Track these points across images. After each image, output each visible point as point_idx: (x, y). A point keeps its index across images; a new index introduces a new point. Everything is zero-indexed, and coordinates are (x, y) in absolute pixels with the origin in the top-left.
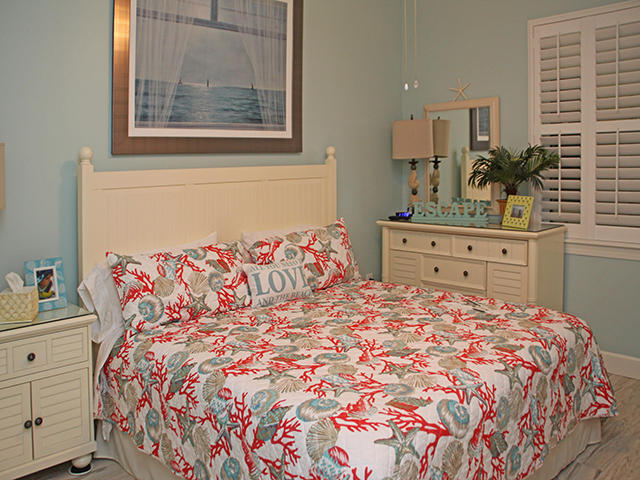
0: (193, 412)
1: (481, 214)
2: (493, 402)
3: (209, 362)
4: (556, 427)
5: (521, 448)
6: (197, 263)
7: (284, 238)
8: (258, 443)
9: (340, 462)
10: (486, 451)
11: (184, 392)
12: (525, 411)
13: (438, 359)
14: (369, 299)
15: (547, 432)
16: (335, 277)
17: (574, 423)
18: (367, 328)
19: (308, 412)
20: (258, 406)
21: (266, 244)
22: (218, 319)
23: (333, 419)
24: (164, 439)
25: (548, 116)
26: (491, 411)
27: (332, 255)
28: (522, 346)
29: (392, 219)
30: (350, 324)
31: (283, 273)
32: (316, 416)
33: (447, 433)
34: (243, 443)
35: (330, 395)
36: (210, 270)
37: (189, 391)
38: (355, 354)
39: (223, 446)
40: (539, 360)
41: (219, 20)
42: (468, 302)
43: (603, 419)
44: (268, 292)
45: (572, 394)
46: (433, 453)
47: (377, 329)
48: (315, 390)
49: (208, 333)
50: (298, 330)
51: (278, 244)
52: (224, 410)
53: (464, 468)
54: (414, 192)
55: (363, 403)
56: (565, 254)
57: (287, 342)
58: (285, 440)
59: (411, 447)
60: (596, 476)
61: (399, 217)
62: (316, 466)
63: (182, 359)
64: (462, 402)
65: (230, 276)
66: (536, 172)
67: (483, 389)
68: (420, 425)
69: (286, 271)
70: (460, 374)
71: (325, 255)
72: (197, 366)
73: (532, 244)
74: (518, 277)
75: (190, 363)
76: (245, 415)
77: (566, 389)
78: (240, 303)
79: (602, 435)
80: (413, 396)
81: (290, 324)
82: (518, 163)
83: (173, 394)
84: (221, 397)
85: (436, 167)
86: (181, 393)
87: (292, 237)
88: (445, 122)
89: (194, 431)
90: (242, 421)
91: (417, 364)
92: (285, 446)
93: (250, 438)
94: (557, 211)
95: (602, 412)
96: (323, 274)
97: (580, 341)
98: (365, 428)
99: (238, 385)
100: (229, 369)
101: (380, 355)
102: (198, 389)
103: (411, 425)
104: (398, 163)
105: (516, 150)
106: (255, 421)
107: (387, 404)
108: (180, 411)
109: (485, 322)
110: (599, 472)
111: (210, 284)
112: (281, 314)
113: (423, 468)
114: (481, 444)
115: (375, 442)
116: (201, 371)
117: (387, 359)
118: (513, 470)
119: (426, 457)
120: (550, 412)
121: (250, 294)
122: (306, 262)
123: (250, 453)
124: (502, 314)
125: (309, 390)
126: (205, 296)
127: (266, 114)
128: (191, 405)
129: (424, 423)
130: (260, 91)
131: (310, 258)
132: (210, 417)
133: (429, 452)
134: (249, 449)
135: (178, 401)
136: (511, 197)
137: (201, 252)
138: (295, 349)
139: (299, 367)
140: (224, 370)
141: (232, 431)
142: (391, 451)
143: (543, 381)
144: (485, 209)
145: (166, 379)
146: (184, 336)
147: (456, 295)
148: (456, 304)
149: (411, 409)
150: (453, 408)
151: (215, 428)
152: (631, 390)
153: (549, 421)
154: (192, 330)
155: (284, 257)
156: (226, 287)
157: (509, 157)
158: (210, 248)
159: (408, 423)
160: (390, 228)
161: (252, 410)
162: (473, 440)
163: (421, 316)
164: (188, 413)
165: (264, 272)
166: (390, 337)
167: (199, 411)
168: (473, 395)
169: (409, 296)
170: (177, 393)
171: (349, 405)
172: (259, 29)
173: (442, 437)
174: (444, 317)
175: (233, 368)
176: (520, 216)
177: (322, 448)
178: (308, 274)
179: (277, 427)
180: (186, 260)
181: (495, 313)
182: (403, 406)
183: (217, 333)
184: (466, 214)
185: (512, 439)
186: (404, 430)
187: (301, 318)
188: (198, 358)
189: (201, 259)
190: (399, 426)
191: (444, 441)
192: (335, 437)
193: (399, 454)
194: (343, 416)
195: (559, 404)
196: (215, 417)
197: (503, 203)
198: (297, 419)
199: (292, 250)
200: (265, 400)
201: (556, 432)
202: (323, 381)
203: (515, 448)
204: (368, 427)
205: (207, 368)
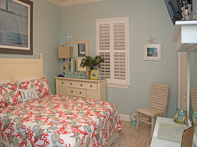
0: (13, 134)
1: (84, 75)
2: (96, 126)
3: (16, 118)
4: (110, 133)
5: (103, 138)
6: (6, 88)
7: (30, 81)
8: (36, 140)
9: (62, 143)
10: (96, 139)
11: (10, 128)
12: (103, 128)
13: (80, 115)
14: (56, 100)
15: (108, 135)
16: (45, 93)
17: (113, 132)
18: (59, 108)
19: (50, 130)
20: (35, 130)
21: (25, 83)
22: (14, 106)
23: (58, 132)
24: (2, 144)
25: (102, 47)
26: (96, 128)
27: (44, 87)
28: (101, 111)
29: (58, 76)
30: (53, 106)
31: (31, 92)
32: (53, 131)
33: (87, 134)
34: (31, 141)
35: (55, 125)
36: (10, 91)
37: (11, 127)
38: (58, 115)
39: (24, 143)
40: (105, 115)
41: (9, 10)
42: (84, 100)
43: (120, 131)
44: (27, 98)
45: (113, 124)
46: (84, 139)
47: (61, 108)
48: (50, 124)
49: (13, 110)
50: (39, 109)
51: (28, 83)
52: (24, 132)
53: (91, 144)
54: (64, 68)
55: (64, 127)
56: (107, 87)
57: (37, 112)
58: (45, 139)
59: (79, 138)
60: (119, 146)
61: (60, 76)
62: (55, 145)
63: (7, 118)
64: (89, 126)
65: (16, 93)
66: (98, 63)
67: (93, 122)
68: (80, 132)
69: (32, 91)
70: (87, 119)
71: (42, 87)
72: (13, 120)
73: (99, 84)
74: (95, 93)
75: (10, 119)
76: (31, 133)
77: (111, 122)
78: (19, 101)
79: (120, 135)
80: (77, 125)
81: (36, 107)
82: (94, 61)
83: (5, 129)
84: (22, 128)
85: (70, 61)
86: (8, 128)
87: (32, 81)
88: (73, 47)
89: (14, 140)
90: (30, 134)
91: (75, 117)
92: (45, 141)
93: (33, 139)
94: (104, 74)
95: (120, 129)
96: (42, 92)
97: (114, 110)
98: (67, 133)
99: (27, 124)
100: (23, 120)
101: (65, 115)
102: (14, 127)
103: (78, 132)
104: (59, 59)
105: (93, 57)
106: (34, 134)
107: (71, 127)
108: (8, 134)
109: (89, 105)
110: (120, 144)
111: (10, 95)
112: (33, 104)
113: (82, 144)
114: (94, 137)
115: (70, 137)
116: (14, 121)
117: (67, 116)
118: (101, 144)
119: (83, 140)
120: (108, 129)
121: (22, 98)
122: (37, 89)
123: (33, 144)
124: (94, 103)
125: (48, 124)
126: (9, 99)
127: (23, 42)
128: (12, 132)
129: (81, 131)
130: (21, 34)
131: (38, 88)
132: (19, 135)
133: (83, 139)
134: (33, 143)
135: (8, 131)
136: (92, 70)
137: (6, 85)
138: (40, 114)
139: (43, 119)
140: (22, 120)
141: (27, 138)
142: (75, 139)
143: (106, 120)
144: (85, 74)
145: (2, 125)
146: (5, 111)
147: (80, 98)
148: (80, 101)
149: (77, 128)
150: (87, 128)
151: (21, 138)
152: (125, 124)
153: (108, 131)
154: (7, 109)
155: (30, 87)
156: (15, 96)
157: (91, 59)
158: (9, 84)
159: (77, 131)
160: (58, 79)
161: (33, 131)
162: (93, 136)
163: (72, 104)
164: (11, 134)
165: (26, 92)
166: (65, 110)
167: (15, 133)
168: (91, 124)
169: (67, 99)
170: (7, 129)
171: (61, 128)
172: (20, 14)
173: (86, 135)
174: (78, 104)
175: (24, 119)
176: (95, 76)
177: (56, 140)
178: (38, 92)
179: (42, 135)
180: (2, 88)
181: (91, 103)
182: (75, 127)
183: (15, 110)
184: (79, 75)
185: (101, 136)
186: (77, 133)
187: (38, 105)
188: (13, 117)
189: (7, 87)
190: (75, 132)
191: (86, 136)
192: (59, 136)
193: (76, 140)
194: (60, 131)
195: (110, 127)
196: (21, 135)
197: (90, 72)
198: (47, 132)
199: (32, 85)
200: (36, 128)
201: (110, 134)
202: (51, 122)
203: (101, 138)
204: (68, 133)
205: (16, 120)
